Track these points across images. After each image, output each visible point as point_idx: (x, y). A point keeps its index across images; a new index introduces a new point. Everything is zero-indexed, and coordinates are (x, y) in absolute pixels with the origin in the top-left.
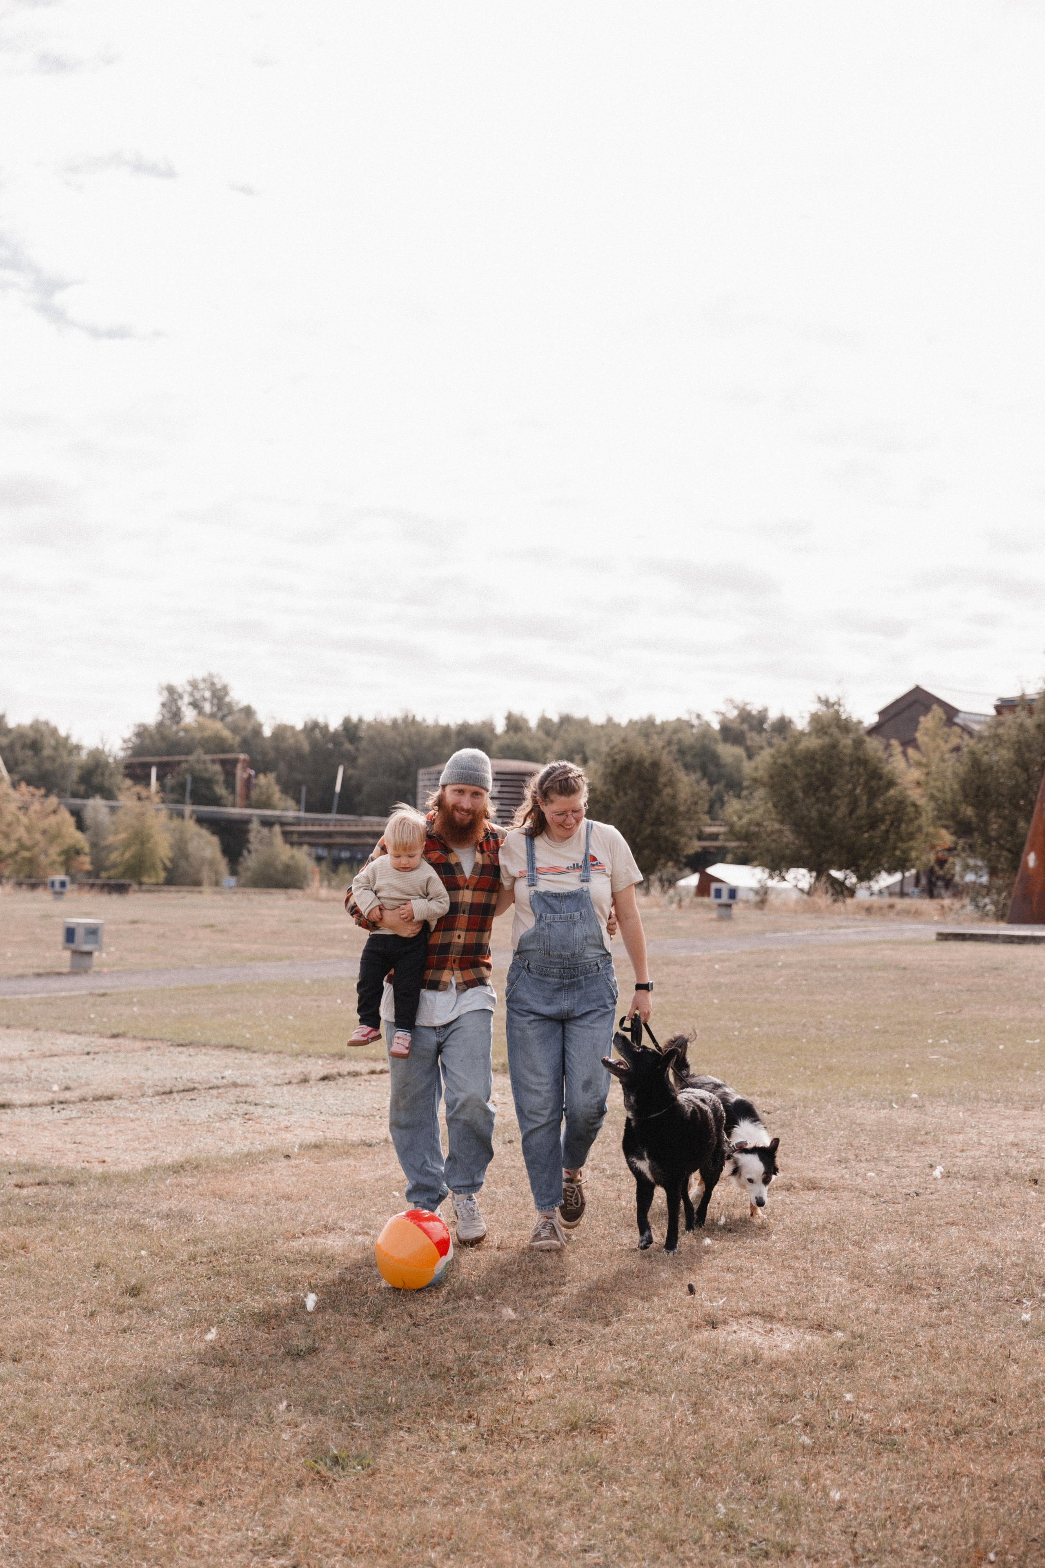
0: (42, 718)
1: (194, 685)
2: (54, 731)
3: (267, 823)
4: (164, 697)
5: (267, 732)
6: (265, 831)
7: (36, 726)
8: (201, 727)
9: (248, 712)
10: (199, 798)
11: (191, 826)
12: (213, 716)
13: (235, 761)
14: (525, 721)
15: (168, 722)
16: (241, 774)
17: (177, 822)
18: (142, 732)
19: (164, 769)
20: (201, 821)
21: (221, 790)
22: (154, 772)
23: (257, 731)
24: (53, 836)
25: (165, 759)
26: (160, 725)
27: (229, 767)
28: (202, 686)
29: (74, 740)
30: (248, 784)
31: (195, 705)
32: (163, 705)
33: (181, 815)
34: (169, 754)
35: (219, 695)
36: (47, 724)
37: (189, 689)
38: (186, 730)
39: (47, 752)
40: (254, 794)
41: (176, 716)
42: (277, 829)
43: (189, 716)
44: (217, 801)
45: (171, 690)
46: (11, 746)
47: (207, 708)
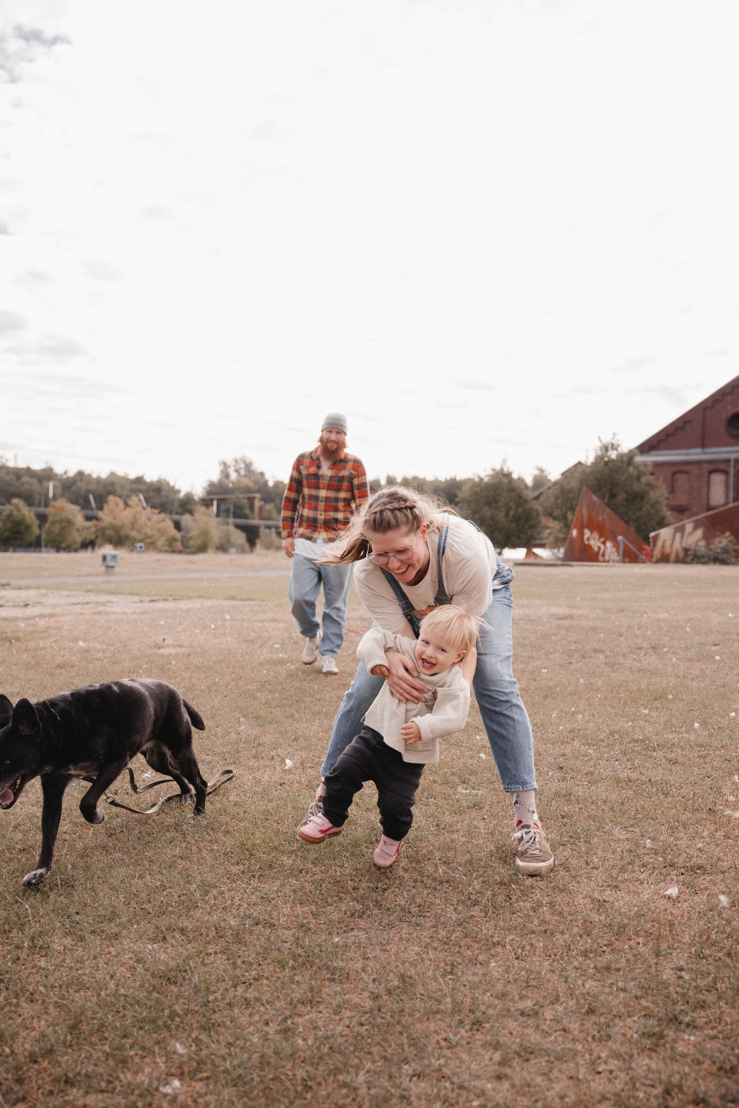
0: (163, 477)
1: (236, 461)
2: (168, 484)
3: (269, 527)
4: (222, 467)
5: (271, 484)
6: (267, 531)
7: (160, 481)
8: (239, 482)
9: (262, 474)
10: (236, 516)
11: (232, 529)
12: (245, 476)
13: (254, 498)
14: (395, 479)
15: (224, 479)
16: (257, 504)
17: (225, 527)
18: (211, 484)
19: (220, 501)
20: (237, 526)
21: (247, 511)
22: (215, 503)
23: (266, 483)
24: (162, 532)
25: (222, 497)
26: (220, 481)
27: (251, 500)
28: (239, 461)
29: (177, 487)
30: (261, 508)
31: (237, 471)
32: (221, 471)
33: (227, 523)
34: (223, 494)
35: (248, 466)
36: (165, 480)
37: (233, 463)
38: (233, 483)
39: (164, 493)
40: (264, 514)
41: (227, 476)
42: (273, 530)
43: (233, 476)
44: (245, 517)
45: (225, 464)
46: (147, 491)
47: (243, 472)
